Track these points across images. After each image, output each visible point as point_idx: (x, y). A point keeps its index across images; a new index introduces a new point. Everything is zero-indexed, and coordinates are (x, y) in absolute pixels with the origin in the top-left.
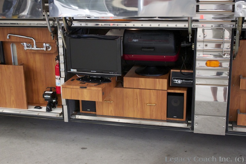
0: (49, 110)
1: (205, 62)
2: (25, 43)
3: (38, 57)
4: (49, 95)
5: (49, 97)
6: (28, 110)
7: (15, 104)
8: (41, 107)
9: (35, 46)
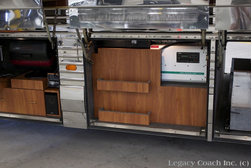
1: (65, 66)
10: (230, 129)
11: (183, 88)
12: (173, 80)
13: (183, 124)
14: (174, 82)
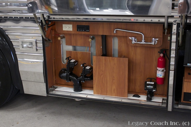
0: (149, 99)
2: (133, 38)
3: (139, 50)
4: (152, 86)
5: (152, 88)
6: (128, 98)
7: (116, 92)
8: (140, 95)
9: (143, 41)
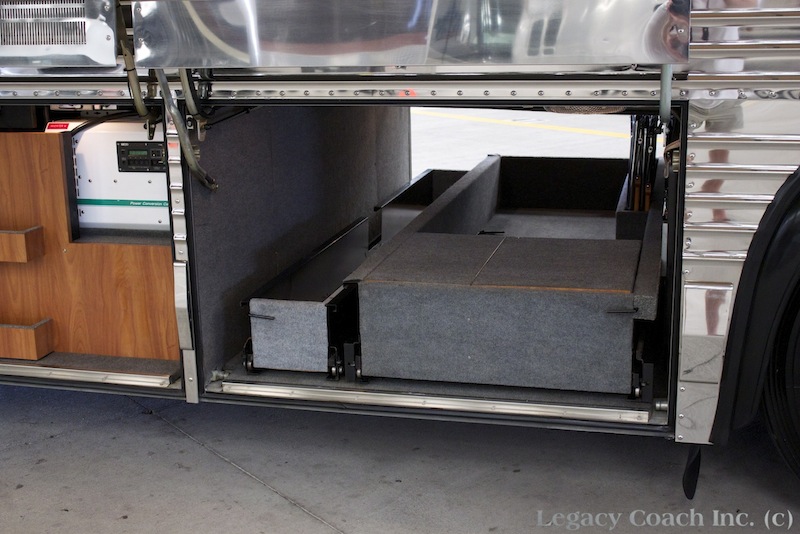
10: (255, 366)
11: (130, 247)
12: (116, 224)
13: (142, 355)
14: (119, 230)
